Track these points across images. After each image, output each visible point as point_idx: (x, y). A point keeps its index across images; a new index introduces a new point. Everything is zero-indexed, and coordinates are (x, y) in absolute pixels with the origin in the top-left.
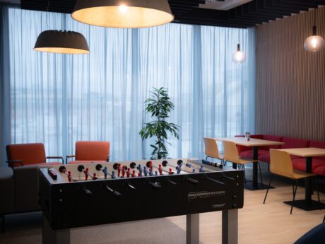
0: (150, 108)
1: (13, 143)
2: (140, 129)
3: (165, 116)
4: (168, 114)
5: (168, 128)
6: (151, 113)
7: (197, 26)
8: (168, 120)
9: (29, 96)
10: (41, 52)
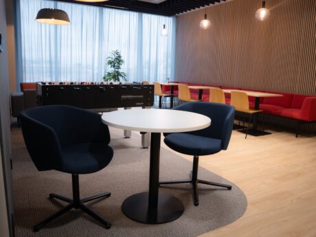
0: (110, 63)
1: (24, 82)
2: (103, 75)
3: (119, 68)
4: (121, 66)
5: (121, 75)
6: (110, 66)
7: (141, 13)
8: (120, 71)
9: (34, 65)
10: (41, 24)
